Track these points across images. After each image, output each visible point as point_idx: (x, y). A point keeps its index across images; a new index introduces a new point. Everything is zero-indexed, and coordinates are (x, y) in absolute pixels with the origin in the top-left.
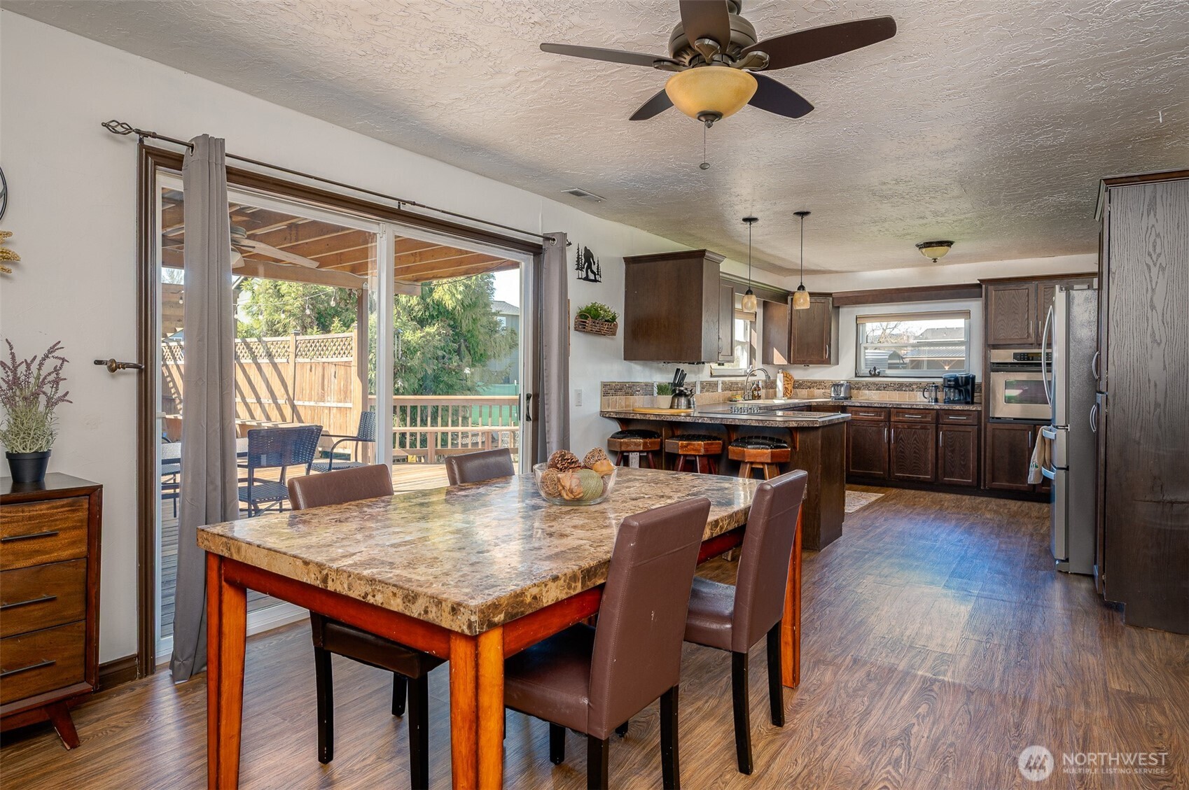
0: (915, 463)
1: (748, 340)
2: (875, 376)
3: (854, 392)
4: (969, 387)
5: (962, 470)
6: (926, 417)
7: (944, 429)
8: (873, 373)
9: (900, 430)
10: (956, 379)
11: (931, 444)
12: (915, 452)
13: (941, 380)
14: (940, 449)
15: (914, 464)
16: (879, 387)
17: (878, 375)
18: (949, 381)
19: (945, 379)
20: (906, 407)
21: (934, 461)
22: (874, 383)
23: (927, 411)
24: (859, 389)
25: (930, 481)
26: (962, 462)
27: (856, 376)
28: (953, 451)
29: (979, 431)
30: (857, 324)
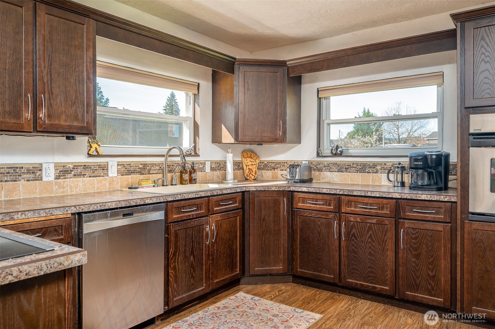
0: (370, 267)
1: (191, 115)
2: (336, 155)
3: (315, 174)
4: (442, 169)
5: (430, 284)
6: (383, 208)
7: (406, 225)
8: (334, 152)
9: (352, 223)
10: (425, 158)
11: (390, 245)
12: (370, 253)
13: (407, 160)
14: (401, 252)
15: (369, 270)
16: (342, 168)
17: (341, 155)
18: (416, 160)
19: (411, 158)
20: (359, 194)
21: (394, 268)
22: (335, 164)
23: (385, 201)
24: (320, 170)
25: (389, 293)
26: (430, 272)
27: (318, 155)
28: (417, 256)
29: (453, 231)
30: (319, 99)
